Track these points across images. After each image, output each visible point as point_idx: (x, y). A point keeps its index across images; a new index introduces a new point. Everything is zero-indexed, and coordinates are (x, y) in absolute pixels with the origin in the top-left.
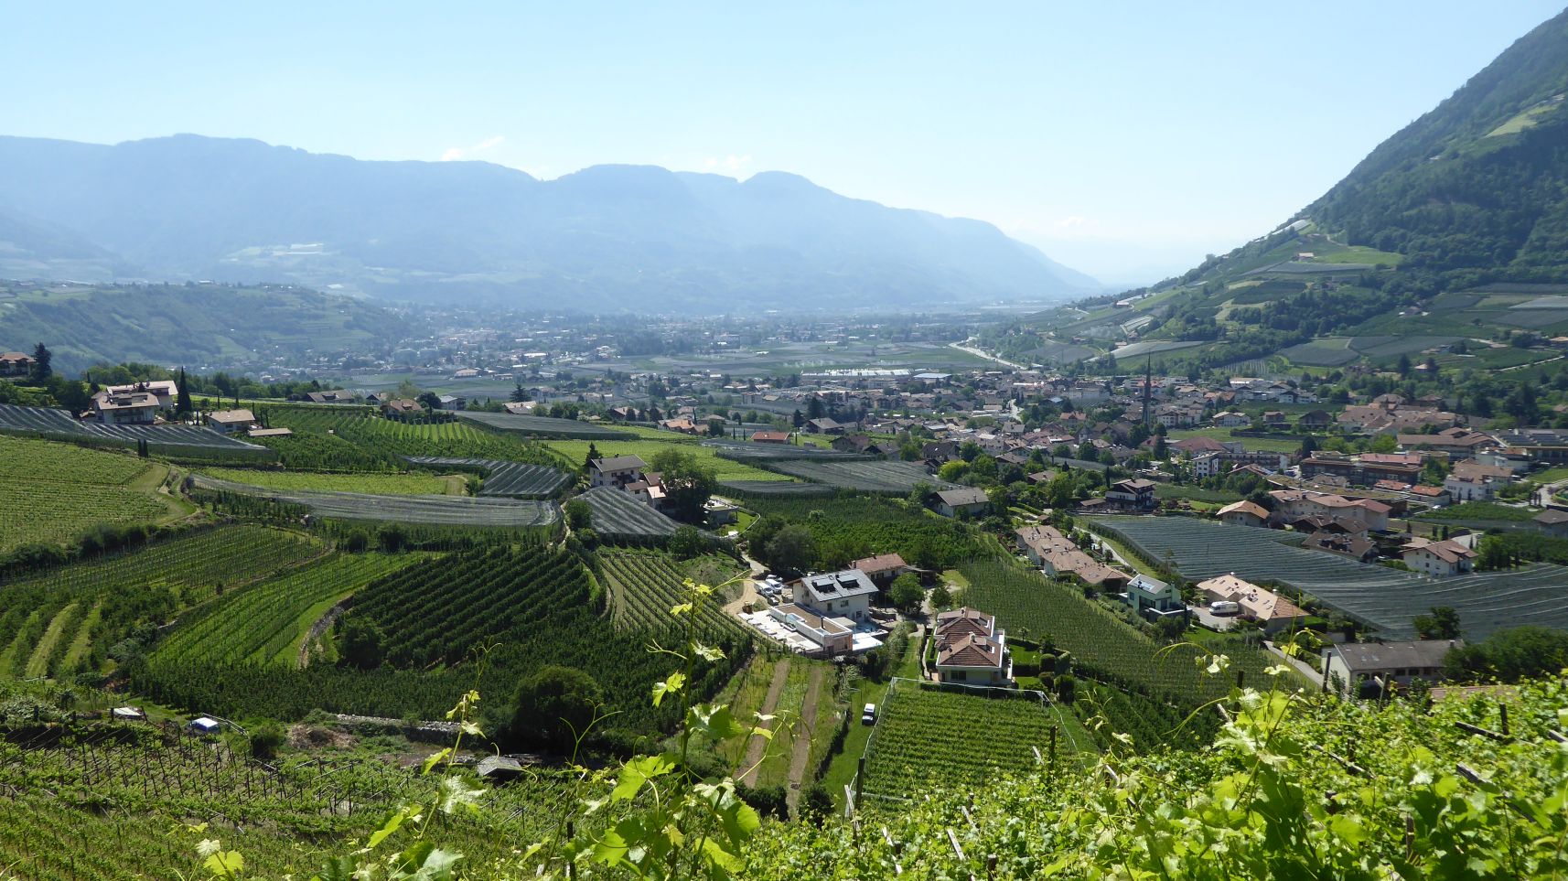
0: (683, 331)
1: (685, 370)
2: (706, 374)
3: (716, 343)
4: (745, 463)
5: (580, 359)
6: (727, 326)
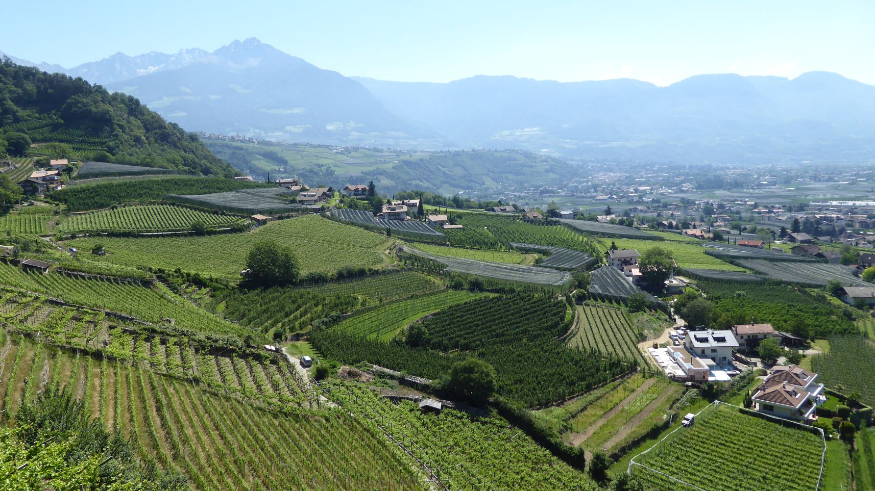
0: (739, 175)
1: (732, 199)
2: (746, 202)
3: (759, 182)
4: (720, 258)
5: (670, 191)
6: (771, 172)
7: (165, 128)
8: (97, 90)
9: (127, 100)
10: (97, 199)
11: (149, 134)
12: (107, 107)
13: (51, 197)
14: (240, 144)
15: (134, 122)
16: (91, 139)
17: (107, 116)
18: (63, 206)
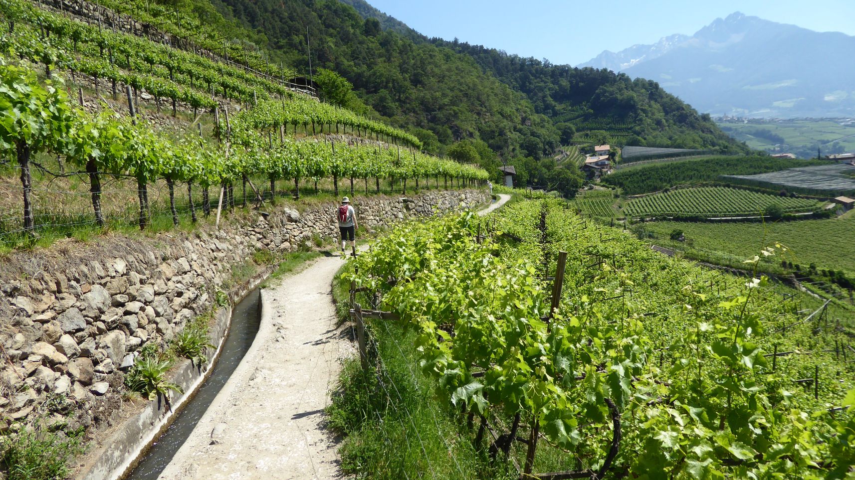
7: (683, 109)
8: (620, 79)
9: (647, 85)
10: (649, 182)
11: (669, 117)
12: (631, 93)
13: (607, 181)
14: (728, 125)
15: (655, 106)
16: (618, 126)
17: (632, 102)
18: (619, 191)
